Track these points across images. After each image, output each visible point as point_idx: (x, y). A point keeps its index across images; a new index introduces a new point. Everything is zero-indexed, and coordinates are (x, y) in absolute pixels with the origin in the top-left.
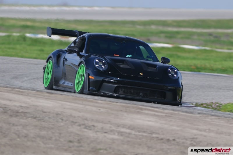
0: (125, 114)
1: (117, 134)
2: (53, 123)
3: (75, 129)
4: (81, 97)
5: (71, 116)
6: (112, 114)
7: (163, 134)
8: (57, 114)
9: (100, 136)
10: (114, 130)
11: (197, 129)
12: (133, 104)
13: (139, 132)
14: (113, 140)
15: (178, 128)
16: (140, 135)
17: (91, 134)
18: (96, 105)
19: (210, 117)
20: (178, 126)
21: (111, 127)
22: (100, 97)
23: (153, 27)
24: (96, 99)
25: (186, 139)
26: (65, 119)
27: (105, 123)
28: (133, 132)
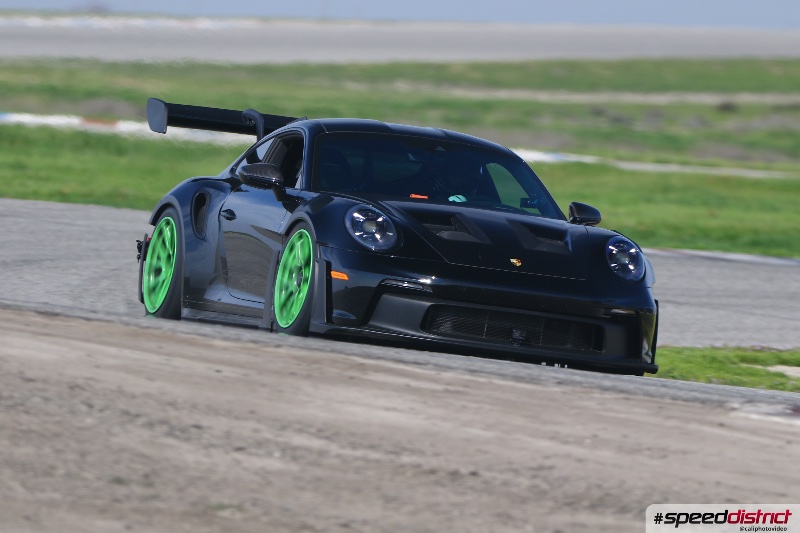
0: (307, 386)
1: (277, 454)
2: (58, 418)
3: (133, 437)
4: (156, 328)
5: (120, 392)
6: (263, 385)
7: (437, 455)
8: (73, 387)
9: (222, 460)
10: (268, 441)
11: (554, 437)
12: (333, 351)
13: (354, 446)
14: (265, 475)
15: (489, 434)
16: (357, 459)
17: (188, 455)
18: (205, 353)
19: (597, 395)
20: (488, 427)
21: (256, 431)
22: (218, 328)
23: (402, 87)
24: (205, 335)
25: (516, 471)
26: (98, 403)
27: (237, 418)
28: (334, 448)
